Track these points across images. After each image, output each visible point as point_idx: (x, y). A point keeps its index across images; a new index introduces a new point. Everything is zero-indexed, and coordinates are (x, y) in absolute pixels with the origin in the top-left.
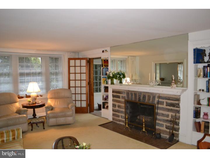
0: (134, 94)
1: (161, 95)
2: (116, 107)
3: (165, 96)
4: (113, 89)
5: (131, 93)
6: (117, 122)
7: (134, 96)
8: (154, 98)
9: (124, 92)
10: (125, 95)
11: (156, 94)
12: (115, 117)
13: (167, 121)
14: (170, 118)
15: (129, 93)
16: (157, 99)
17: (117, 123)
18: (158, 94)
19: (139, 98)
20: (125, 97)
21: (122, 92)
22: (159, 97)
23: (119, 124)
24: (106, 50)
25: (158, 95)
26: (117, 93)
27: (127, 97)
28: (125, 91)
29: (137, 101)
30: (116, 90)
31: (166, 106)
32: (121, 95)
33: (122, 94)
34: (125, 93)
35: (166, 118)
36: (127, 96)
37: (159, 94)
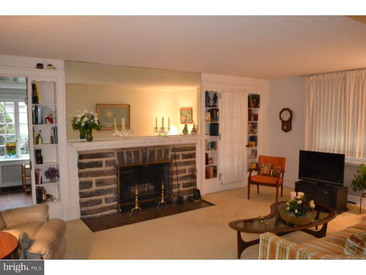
0: (134, 152)
1: (176, 147)
2: (92, 187)
3: (181, 146)
4: (78, 152)
5: (127, 153)
6: (94, 215)
7: (133, 157)
8: (167, 152)
9: (111, 153)
10: (115, 158)
11: (169, 146)
12: (91, 206)
13: (185, 178)
14: (187, 173)
15: (122, 153)
16: (171, 153)
17: (95, 218)
18: (172, 145)
19: (144, 158)
20: (114, 161)
21: (106, 153)
22: (174, 149)
23: (101, 217)
24: (50, 65)
25: (172, 147)
26: (93, 158)
27: (119, 161)
28: (114, 151)
29: (140, 162)
30: (92, 152)
31: (183, 159)
32: (104, 160)
33: (106, 157)
34: (114, 154)
35: (183, 175)
36: (118, 159)
37: (174, 145)
